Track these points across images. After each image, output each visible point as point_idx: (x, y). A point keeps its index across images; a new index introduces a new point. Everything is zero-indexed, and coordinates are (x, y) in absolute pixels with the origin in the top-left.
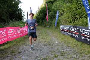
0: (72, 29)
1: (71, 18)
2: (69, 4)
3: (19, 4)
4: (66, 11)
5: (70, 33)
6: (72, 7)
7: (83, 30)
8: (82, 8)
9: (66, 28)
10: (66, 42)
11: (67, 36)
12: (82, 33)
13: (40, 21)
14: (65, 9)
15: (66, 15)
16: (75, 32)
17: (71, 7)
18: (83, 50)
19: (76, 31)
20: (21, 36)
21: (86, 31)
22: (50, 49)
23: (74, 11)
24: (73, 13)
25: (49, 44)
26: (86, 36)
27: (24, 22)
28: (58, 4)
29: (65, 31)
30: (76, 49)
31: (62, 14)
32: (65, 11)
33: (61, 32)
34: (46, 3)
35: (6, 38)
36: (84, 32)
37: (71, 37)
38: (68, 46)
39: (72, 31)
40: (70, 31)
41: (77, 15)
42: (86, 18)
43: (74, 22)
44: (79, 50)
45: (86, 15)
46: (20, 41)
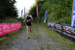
0: (57, 26)
1: (56, 16)
2: (56, 4)
3: (14, 3)
5: (55, 29)
7: (65, 27)
9: (52, 24)
10: (51, 36)
11: (53, 32)
15: (52, 14)
17: (57, 7)
18: (65, 43)
19: (60, 27)
20: (15, 30)
21: (68, 28)
22: (38, 42)
23: (59, 10)
24: (59, 12)
25: (38, 37)
27: (18, 18)
28: (47, 4)
30: (60, 43)
31: (49, 13)
32: (52, 11)
35: (1, 32)
36: (66, 29)
37: (56, 32)
38: (54, 40)
39: (57, 28)
40: (55, 27)
41: (61, 14)
42: (69, 16)
43: (59, 20)
44: (61, 43)
45: (69, 15)
46: (14, 34)
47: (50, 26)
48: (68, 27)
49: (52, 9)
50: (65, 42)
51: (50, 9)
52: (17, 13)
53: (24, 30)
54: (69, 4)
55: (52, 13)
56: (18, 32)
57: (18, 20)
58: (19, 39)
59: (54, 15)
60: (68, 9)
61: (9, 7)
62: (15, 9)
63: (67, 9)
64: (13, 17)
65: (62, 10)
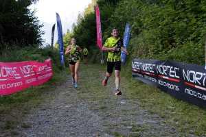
0: (164, 69)
1: (159, 42)
2: (156, 6)
3: (29, 4)
4: (147, 24)
6: (162, 15)
7: (189, 72)
8: (187, 18)
9: (147, 67)
10: (145, 102)
11: (149, 88)
14: (144, 18)
15: (146, 34)
16: (170, 77)
18: (189, 123)
19: (172, 74)
20: (33, 83)
22: (104, 119)
24: (165, 28)
25: (103, 105)
27: (41, 49)
29: (144, 74)
30: (171, 120)
31: (137, 32)
32: (145, 24)
33: (134, 76)
34: (97, 2)
36: (192, 79)
37: (158, 90)
38: (152, 113)
39: (163, 75)
40: (157, 75)
41: (174, 34)
42: (197, 41)
43: (166, 52)
44: (177, 123)
45: (198, 36)
46: (30, 96)
47: (141, 72)
48: (198, 73)
49: (146, 20)
50: (187, 118)
51: (139, 21)
52: (37, 32)
53: (61, 84)
54: (197, 5)
55: (145, 31)
56: (42, 88)
57: (43, 55)
58: (44, 110)
59: (150, 39)
60: (194, 21)
61: (14, 16)
62: (31, 20)
63: (190, 20)
64: (27, 45)
65: (175, 22)
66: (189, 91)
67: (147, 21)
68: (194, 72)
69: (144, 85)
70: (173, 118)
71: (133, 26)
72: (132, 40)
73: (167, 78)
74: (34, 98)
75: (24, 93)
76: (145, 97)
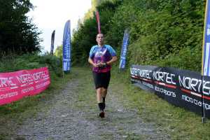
0: (159, 76)
1: (156, 47)
2: (154, 11)
3: (27, 10)
4: (144, 30)
5: (154, 86)
6: (159, 20)
7: (185, 79)
8: (184, 22)
9: (144, 72)
10: (142, 109)
11: (147, 94)
12: (184, 85)
13: (81, 54)
14: (141, 23)
15: (143, 40)
16: (166, 83)
17: (156, 19)
18: (185, 130)
19: (169, 80)
20: (29, 94)
21: (194, 82)
22: (100, 128)
23: (164, 29)
24: (162, 34)
26: (192, 93)
27: (39, 57)
28: (125, 10)
29: (141, 80)
30: (168, 128)
31: (135, 38)
32: (142, 30)
33: (133, 82)
34: (97, 8)
36: (187, 85)
37: (157, 96)
39: (159, 82)
40: (153, 82)
41: (172, 39)
42: (194, 46)
43: (163, 58)
44: (173, 130)
45: (195, 41)
46: (26, 107)
47: (139, 78)
48: (193, 79)
50: (183, 126)
51: (136, 27)
52: (35, 39)
53: (59, 93)
54: (194, 9)
55: (143, 36)
56: (40, 97)
57: (41, 63)
58: (41, 120)
59: (147, 45)
60: (190, 26)
62: (29, 27)
63: (187, 25)
64: (26, 53)
65: (172, 27)
66: (185, 97)
67: (144, 26)
68: (190, 79)
69: (142, 92)
70: (169, 126)
71: (131, 31)
72: (130, 46)
73: (164, 84)
74: (30, 108)
75: (21, 103)
76: (143, 104)
